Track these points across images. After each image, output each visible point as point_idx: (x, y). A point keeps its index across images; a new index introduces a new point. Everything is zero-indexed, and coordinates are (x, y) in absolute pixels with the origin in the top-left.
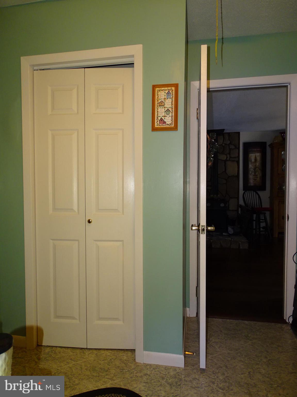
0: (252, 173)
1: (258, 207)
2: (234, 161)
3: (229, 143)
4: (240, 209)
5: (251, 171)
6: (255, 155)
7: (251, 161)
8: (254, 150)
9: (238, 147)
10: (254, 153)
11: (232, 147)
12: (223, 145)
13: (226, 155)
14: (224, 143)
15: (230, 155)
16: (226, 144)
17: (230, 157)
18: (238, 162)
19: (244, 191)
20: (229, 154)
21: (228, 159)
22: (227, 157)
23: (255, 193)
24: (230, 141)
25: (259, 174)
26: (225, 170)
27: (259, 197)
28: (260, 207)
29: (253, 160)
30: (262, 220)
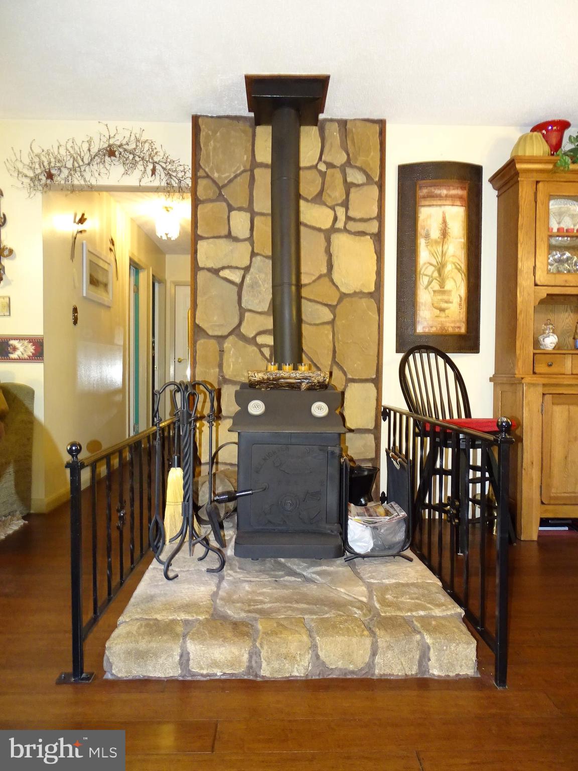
0: (430, 283)
1: (455, 416)
2: (362, 233)
3: (345, 163)
4: (384, 425)
5: (426, 275)
6: (444, 213)
7: (427, 236)
8: (437, 192)
9: (377, 179)
10: (440, 205)
11: (355, 177)
12: (322, 167)
13: (333, 208)
14: (325, 162)
15: (347, 209)
16: (330, 165)
17: (348, 218)
18: (379, 238)
19: (401, 356)
20: (346, 204)
21: (340, 225)
22: (335, 219)
23: (441, 361)
24: (348, 155)
25: (457, 287)
26: (330, 267)
27: (459, 378)
28: (463, 416)
29: (435, 234)
30: (475, 468)
